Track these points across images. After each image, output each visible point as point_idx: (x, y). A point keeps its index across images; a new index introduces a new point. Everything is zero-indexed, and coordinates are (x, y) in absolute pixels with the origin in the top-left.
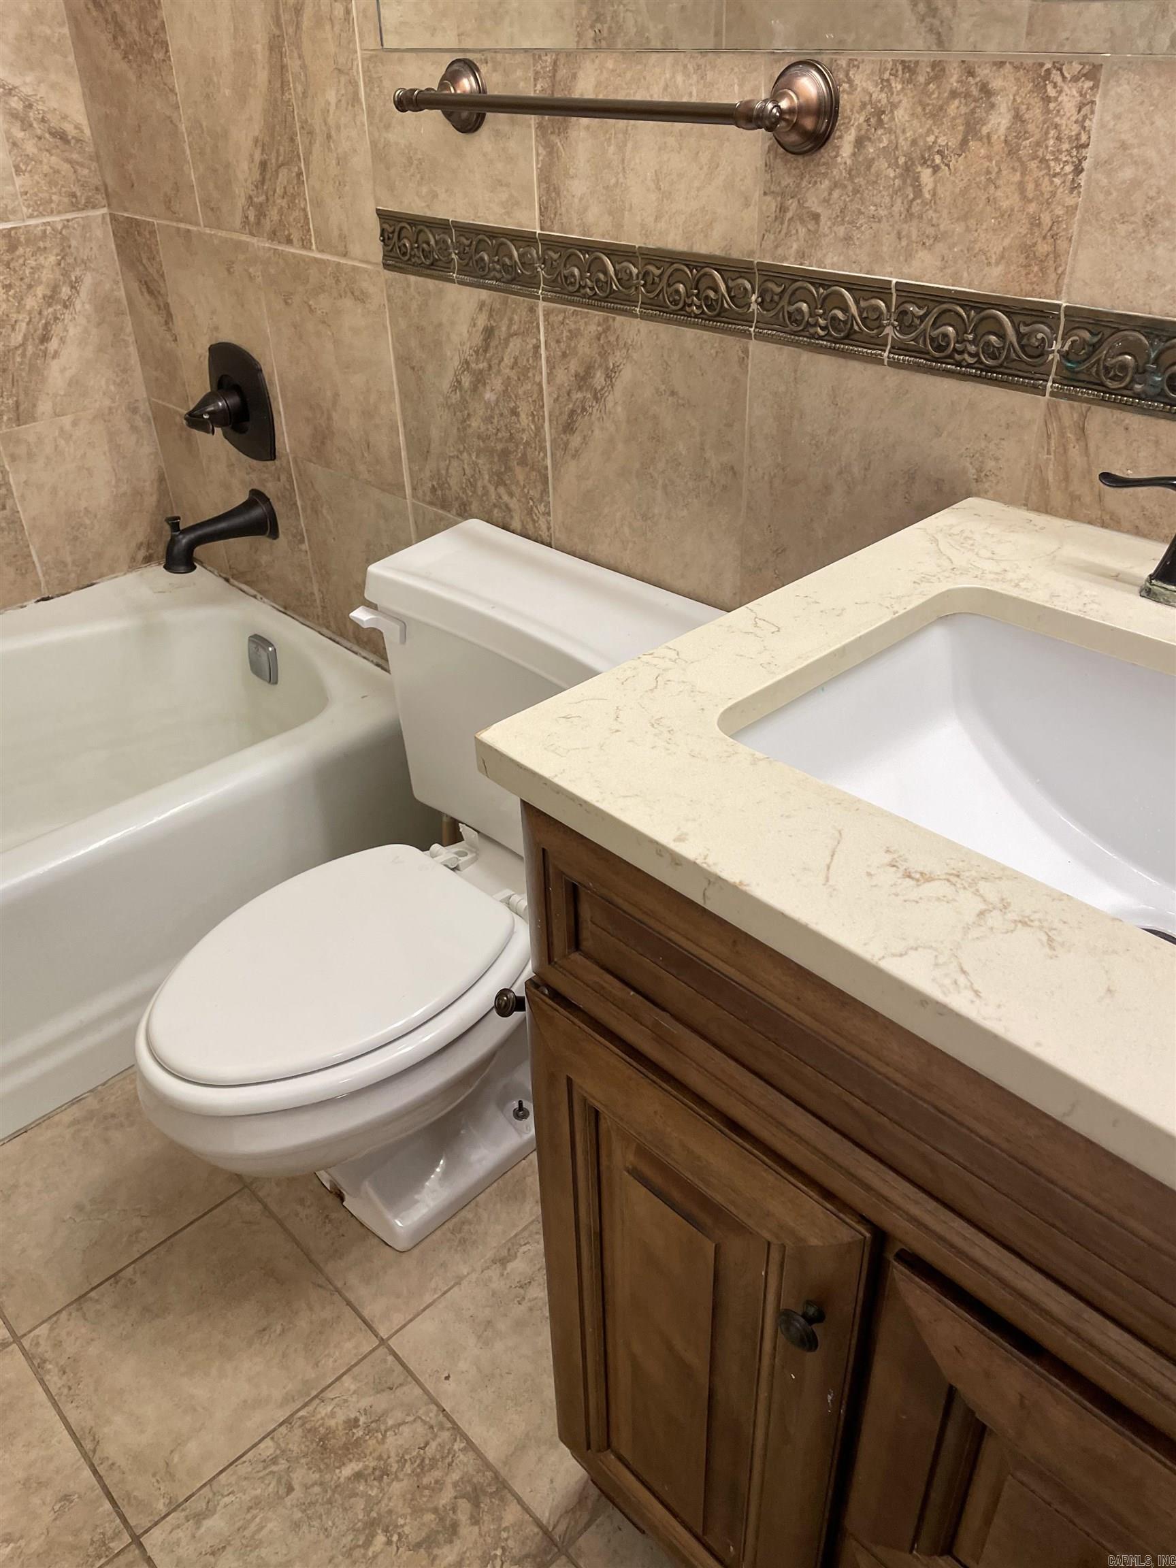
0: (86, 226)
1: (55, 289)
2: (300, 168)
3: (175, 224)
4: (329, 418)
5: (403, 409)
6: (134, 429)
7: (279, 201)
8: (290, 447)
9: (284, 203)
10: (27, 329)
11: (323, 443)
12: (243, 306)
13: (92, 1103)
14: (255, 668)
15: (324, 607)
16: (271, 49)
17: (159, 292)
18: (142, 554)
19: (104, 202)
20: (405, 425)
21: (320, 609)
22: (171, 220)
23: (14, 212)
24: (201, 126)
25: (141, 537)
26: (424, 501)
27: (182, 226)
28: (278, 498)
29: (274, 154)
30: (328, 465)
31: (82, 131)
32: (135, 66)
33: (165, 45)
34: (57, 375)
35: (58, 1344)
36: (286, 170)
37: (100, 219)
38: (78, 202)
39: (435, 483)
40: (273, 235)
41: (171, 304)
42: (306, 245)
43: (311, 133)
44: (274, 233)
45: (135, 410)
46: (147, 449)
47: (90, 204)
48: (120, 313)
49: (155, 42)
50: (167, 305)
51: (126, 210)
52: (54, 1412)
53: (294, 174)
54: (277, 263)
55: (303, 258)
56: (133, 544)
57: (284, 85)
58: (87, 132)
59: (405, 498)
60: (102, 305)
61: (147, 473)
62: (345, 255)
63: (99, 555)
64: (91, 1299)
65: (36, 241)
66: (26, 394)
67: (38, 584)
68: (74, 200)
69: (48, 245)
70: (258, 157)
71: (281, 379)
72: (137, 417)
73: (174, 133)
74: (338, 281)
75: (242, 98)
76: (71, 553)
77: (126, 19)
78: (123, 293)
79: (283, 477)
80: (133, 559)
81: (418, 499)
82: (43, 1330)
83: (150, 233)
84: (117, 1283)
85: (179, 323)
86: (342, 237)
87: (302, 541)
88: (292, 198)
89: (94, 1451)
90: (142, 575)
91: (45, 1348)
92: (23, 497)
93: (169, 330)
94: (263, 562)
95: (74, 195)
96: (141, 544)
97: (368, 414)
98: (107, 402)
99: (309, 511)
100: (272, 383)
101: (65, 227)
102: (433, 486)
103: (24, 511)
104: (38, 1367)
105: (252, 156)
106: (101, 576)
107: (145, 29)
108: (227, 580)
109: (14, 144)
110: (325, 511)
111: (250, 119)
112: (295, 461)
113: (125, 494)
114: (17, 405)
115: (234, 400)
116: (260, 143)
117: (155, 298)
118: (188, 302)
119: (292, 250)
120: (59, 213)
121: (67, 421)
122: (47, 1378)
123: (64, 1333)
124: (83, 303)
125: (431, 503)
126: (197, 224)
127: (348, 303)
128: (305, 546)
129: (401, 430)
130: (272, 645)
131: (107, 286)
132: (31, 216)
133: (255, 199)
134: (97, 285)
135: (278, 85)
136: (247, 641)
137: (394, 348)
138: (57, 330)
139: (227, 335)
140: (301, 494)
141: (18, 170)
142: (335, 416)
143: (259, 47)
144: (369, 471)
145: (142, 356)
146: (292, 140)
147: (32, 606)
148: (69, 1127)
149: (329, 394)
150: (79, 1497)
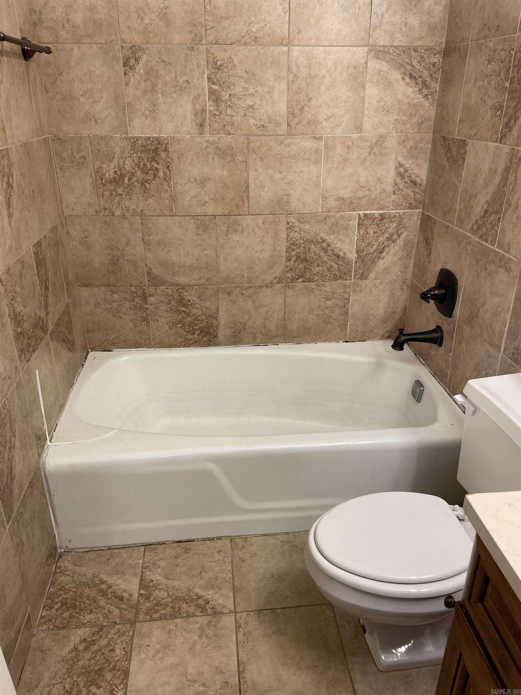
0: (411, 215)
1: (392, 236)
2: (501, 216)
3: (445, 222)
4: (479, 310)
5: (511, 318)
6: (402, 289)
7: (488, 225)
8: (459, 315)
9: (489, 227)
10: (376, 248)
11: (473, 319)
12: (459, 258)
13: (291, 537)
14: (413, 393)
15: (450, 380)
16: (505, 171)
17: (429, 244)
18: (386, 335)
19: (422, 207)
20: (510, 324)
21: (448, 380)
22: (444, 220)
23: (387, 207)
24: (467, 191)
25: (389, 328)
26: (507, 356)
27: (447, 224)
28: (447, 332)
29: (492, 208)
30: (472, 328)
31: (423, 182)
32: (450, 164)
33: (464, 159)
34: (381, 265)
35: (247, 623)
36: (495, 215)
37: (418, 213)
38: (412, 207)
39: (515, 351)
40: (481, 237)
41: (432, 249)
42: (493, 244)
43: (510, 205)
44: (482, 236)
45: (404, 282)
46: (404, 297)
47: (416, 208)
48: (412, 247)
49: (461, 157)
50: (431, 249)
51: (428, 212)
52: (236, 648)
53: (497, 217)
54: (479, 247)
55: (490, 249)
56: (385, 330)
57: (505, 185)
58: (425, 182)
59: (500, 352)
60: (407, 243)
61: (400, 306)
62: (508, 252)
63: (371, 331)
64: (263, 613)
65: (391, 218)
66: (368, 270)
67: (346, 336)
68: (411, 205)
69: (395, 220)
70: (485, 208)
71: (464, 289)
72: (405, 285)
73: (456, 190)
74: (501, 261)
75: (486, 185)
76: (362, 328)
77: (453, 147)
78: (416, 240)
79: (452, 325)
80: (383, 336)
81: (505, 355)
82: (245, 614)
83: (434, 222)
84: (274, 612)
85: (433, 256)
86: (509, 246)
87: (450, 352)
88: (494, 226)
89: (242, 672)
90: (384, 342)
91: (242, 622)
92: (353, 305)
93: (428, 258)
94: (432, 354)
95: (411, 204)
96: (388, 331)
97: (495, 315)
98: (395, 278)
99: (457, 342)
100: (460, 290)
101: (403, 214)
102: (514, 352)
103: (351, 310)
104: (238, 627)
105: (483, 207)
106: (369, 339)
107: (459, 152)
108: (416, 354)
109: (396, 184)
110: (464, 344)
111: (487, 194)
112: (459, 321)
113: (389, 312)
114: (363, 273)
115: (442, 291)
116: (488, 202)
117: (428, 245)
118: (439, 250)
119: (487, 245)
120: (403, 209)
121: (378, 282)
122: (238, 633)
123: (250, 620)
124: (400, 242)
125: (510, 359)
126: (453, 225)
127: (502, 270)
128: (451, 354)
129: (507, 325)
130: (423, 387)
131: (411, 237)
132: (393, 209)
133: (479, 222)
134: (407, 236)
135: (503, 184)
136: (414, 382)
137: (516, 293)
138: (387, 250)
139: (449, 267)
140: (456, 334)
141: (394, 193)
142: (481, 310)
143: (500, 169)
144: (488, 336)
145: (415, 263)
146: (501, 205)
147: (341, 343)
148: (281, 542)
149: (482, 301)
150: (231, 686)
